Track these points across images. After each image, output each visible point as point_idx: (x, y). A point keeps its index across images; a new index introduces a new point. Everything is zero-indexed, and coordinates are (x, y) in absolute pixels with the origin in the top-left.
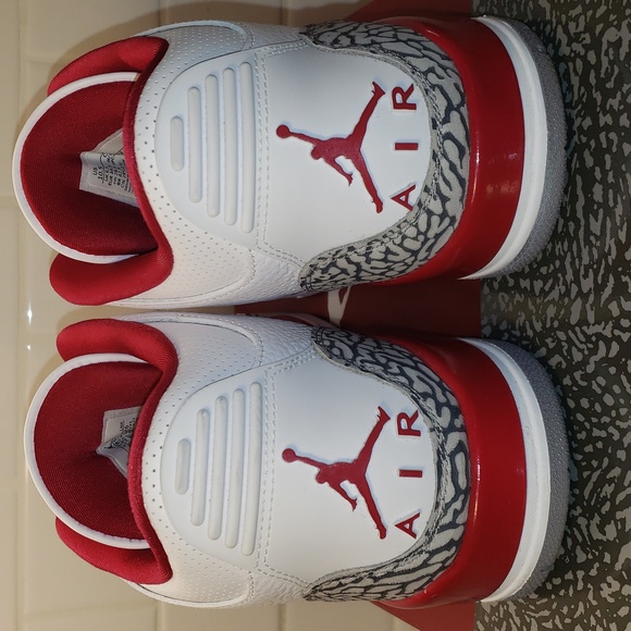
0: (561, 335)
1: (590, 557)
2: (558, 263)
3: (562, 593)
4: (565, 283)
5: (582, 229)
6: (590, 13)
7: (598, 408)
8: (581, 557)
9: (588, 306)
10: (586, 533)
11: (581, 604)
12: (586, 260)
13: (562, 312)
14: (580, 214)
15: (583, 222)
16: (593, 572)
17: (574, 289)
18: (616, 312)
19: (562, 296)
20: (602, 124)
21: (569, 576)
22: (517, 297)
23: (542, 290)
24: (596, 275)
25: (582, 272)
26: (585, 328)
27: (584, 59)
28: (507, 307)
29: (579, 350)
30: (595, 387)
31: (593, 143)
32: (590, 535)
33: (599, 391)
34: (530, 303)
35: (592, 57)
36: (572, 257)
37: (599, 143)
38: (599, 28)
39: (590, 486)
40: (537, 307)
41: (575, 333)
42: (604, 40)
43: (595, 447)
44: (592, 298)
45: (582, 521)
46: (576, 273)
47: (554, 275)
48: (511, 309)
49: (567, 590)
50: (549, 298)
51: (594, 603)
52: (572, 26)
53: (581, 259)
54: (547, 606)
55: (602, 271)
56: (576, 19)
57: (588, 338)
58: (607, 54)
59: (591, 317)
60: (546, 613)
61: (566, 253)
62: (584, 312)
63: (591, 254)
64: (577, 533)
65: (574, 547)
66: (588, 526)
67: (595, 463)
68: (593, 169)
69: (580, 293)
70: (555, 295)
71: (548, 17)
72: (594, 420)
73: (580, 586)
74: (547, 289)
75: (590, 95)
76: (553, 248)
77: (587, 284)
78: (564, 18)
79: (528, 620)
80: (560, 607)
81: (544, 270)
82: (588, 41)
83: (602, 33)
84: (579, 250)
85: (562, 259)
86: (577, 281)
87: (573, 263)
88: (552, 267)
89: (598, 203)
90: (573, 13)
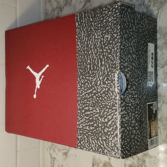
0: (96, 87)
1: (102, 125)
2: (95, 74)
3: (96, 132)
4: (96, 78)
5: (100, 69)
6: (102, 32)
7: (103, 99)
8: (100, 125)
9: (101, 82)
10: (101, 121)
11: (100, 134)
12: (101, 74)
13: (96, 83)
14: (99, 66)
15: (100, 68)
16: (103, 128)
17: (98, 79)
18: (107, 83)
19: (96, 80)
20: (104, 51)
21: (98, 129)
22: (86, 80)
23: (91, 79)
24: (103, 76)
25: (100, 76)
26: (100, 86)
27: (101, 39)
28: (83, 82)
29: (99, 89)
30: (103, 96)
31: (102, 54)
32: (102, 121)
33: (104, 96)
34: (89, 81)
35: (102, 39)
36: (98, 73)
37: (103, 54)
38: (104, 34)
39: (102, 113)
40: (90, 82)
41: (99, 87)
42: (105, 37)
43: (103, 106)
44: (102, 81)
45: (100, 119)
46: (99, 76)
47: (94, 76)
48: (84, 82)
49: (97, 132)
50: (93, 80)
51: (103, 133)
52: (98, 33)
53: (100, 74)
54: (93, 135)
55: (104, 76)
56: (99, 32)
57: (101, 87)
58: (105, 39)
59: (102, 84)
60: (93, 136)
61: (96, 73)
62: (100, 83)
63: (102, 73)
64: (99, 121)
65: (99, 124)
66: (101, 120)
67: (103, 109)
68: (102, 58)
69: (99, 80)
70: (94, 80)
71: (93, 31)
72: (103, 101)
73: (100, 130)
74: (92, 79)
75: (102, 46)
76: (94, 72)
77: (101, 78)
78: (96, 32)
79: (89, 138)
80: (96, 135)
81: (92, 76)
82: (102, 36)
83: (105, 35)
84: (99, 72)
85: (96, 74)
86: (99, 78)
87: (98, 75)
88: (93, 75)
89: (103, 65)
90: (99, 31)
